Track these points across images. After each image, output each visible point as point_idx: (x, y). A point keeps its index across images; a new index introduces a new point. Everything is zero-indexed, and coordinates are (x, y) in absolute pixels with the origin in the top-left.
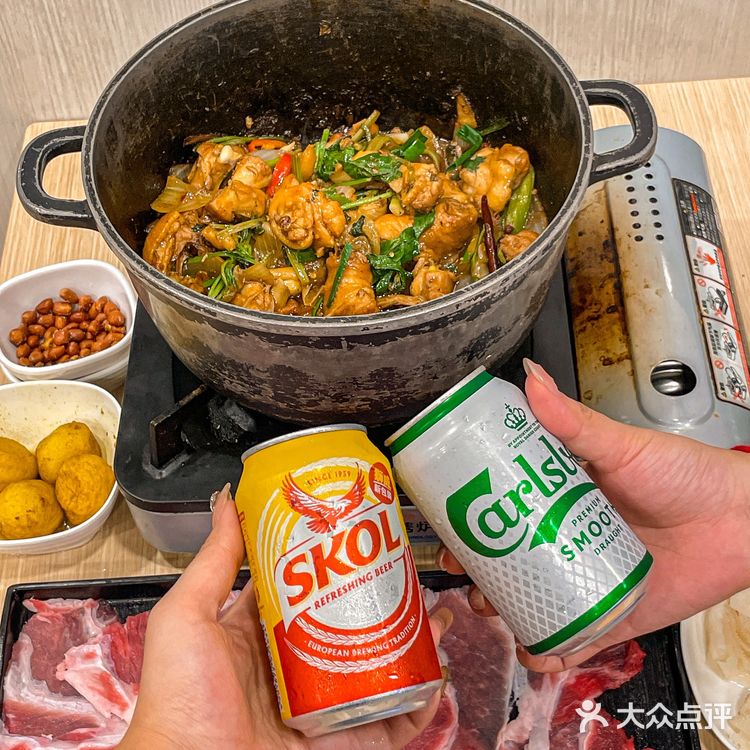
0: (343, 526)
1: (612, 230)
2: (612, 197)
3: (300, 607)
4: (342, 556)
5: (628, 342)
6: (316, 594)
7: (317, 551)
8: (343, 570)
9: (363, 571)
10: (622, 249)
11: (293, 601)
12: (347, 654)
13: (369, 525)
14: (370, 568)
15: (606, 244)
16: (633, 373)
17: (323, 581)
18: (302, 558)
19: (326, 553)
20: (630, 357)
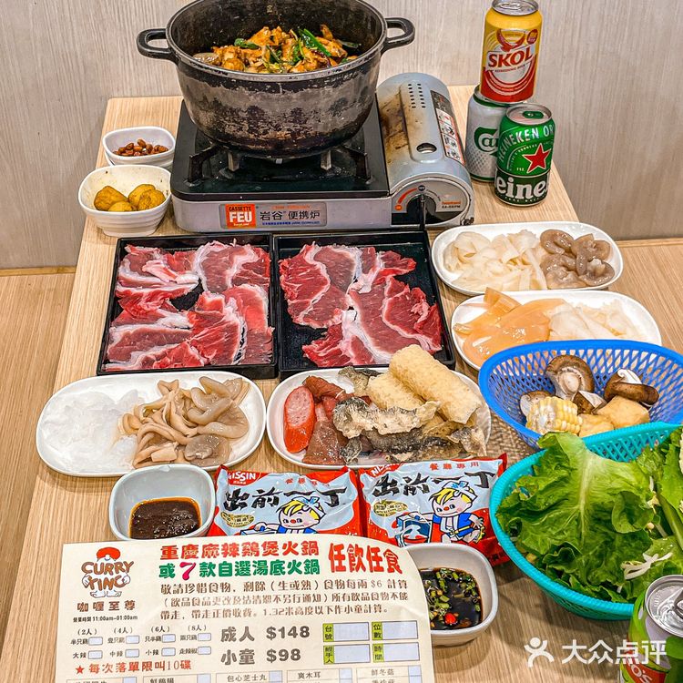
0: (512, 52)
1: (402, 105)
2: (403, 96)
3: (492, 68)
4: (509, 60)
5: (408, 140)
6: (496, 67)
7: (501, 56)
8: (507, 64)
9: (513, 66)
10: (406, 111)
11: (490, 65)
12: (501, 89)
13: (522, 53)
14: (516, 66)
15: (399, 111)
16: (409, 148)
17: (500, 66)
18: (496, 56)
19: (504, 58)
20: (408, 144)
